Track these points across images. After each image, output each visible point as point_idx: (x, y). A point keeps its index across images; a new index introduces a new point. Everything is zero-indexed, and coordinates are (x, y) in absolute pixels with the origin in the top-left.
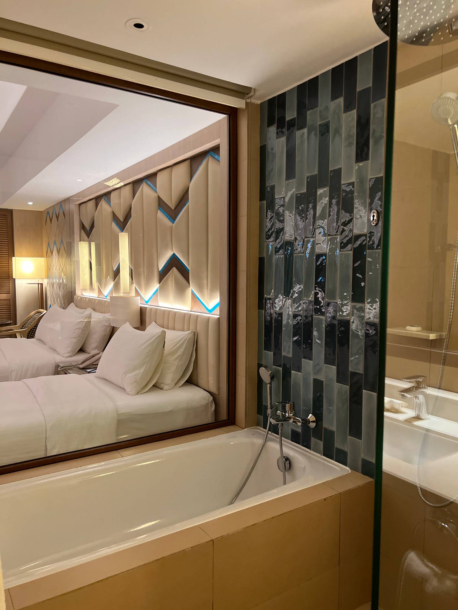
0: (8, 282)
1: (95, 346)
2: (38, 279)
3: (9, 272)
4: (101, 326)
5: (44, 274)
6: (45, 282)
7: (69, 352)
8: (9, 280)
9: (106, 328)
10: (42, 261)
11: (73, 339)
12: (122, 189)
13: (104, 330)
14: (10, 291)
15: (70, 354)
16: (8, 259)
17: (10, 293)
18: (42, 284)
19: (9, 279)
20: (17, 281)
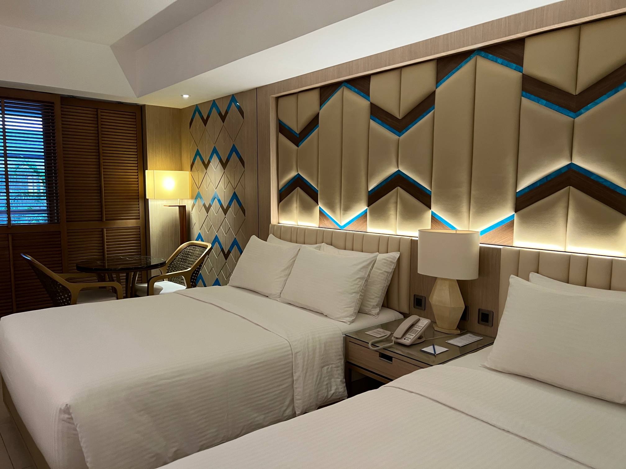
0: (137, 203)
1: (375, 304)
2: (179, 200)
3: (138, 190)
4: (382, 273)
5: (188, 193)
6: (188, 204)
7: (352, 315)
8: (139, 201)
9: (387, 276)
10: (186, 175)
11: (354, 295)
12: (404, 70)
13: (386, 279)
14: (139, 216)
15: (353, 318)
16: (138, 172)
17: (139, 219)
18: (184, 207)
19: (139, 199)
20: (151, 203)
